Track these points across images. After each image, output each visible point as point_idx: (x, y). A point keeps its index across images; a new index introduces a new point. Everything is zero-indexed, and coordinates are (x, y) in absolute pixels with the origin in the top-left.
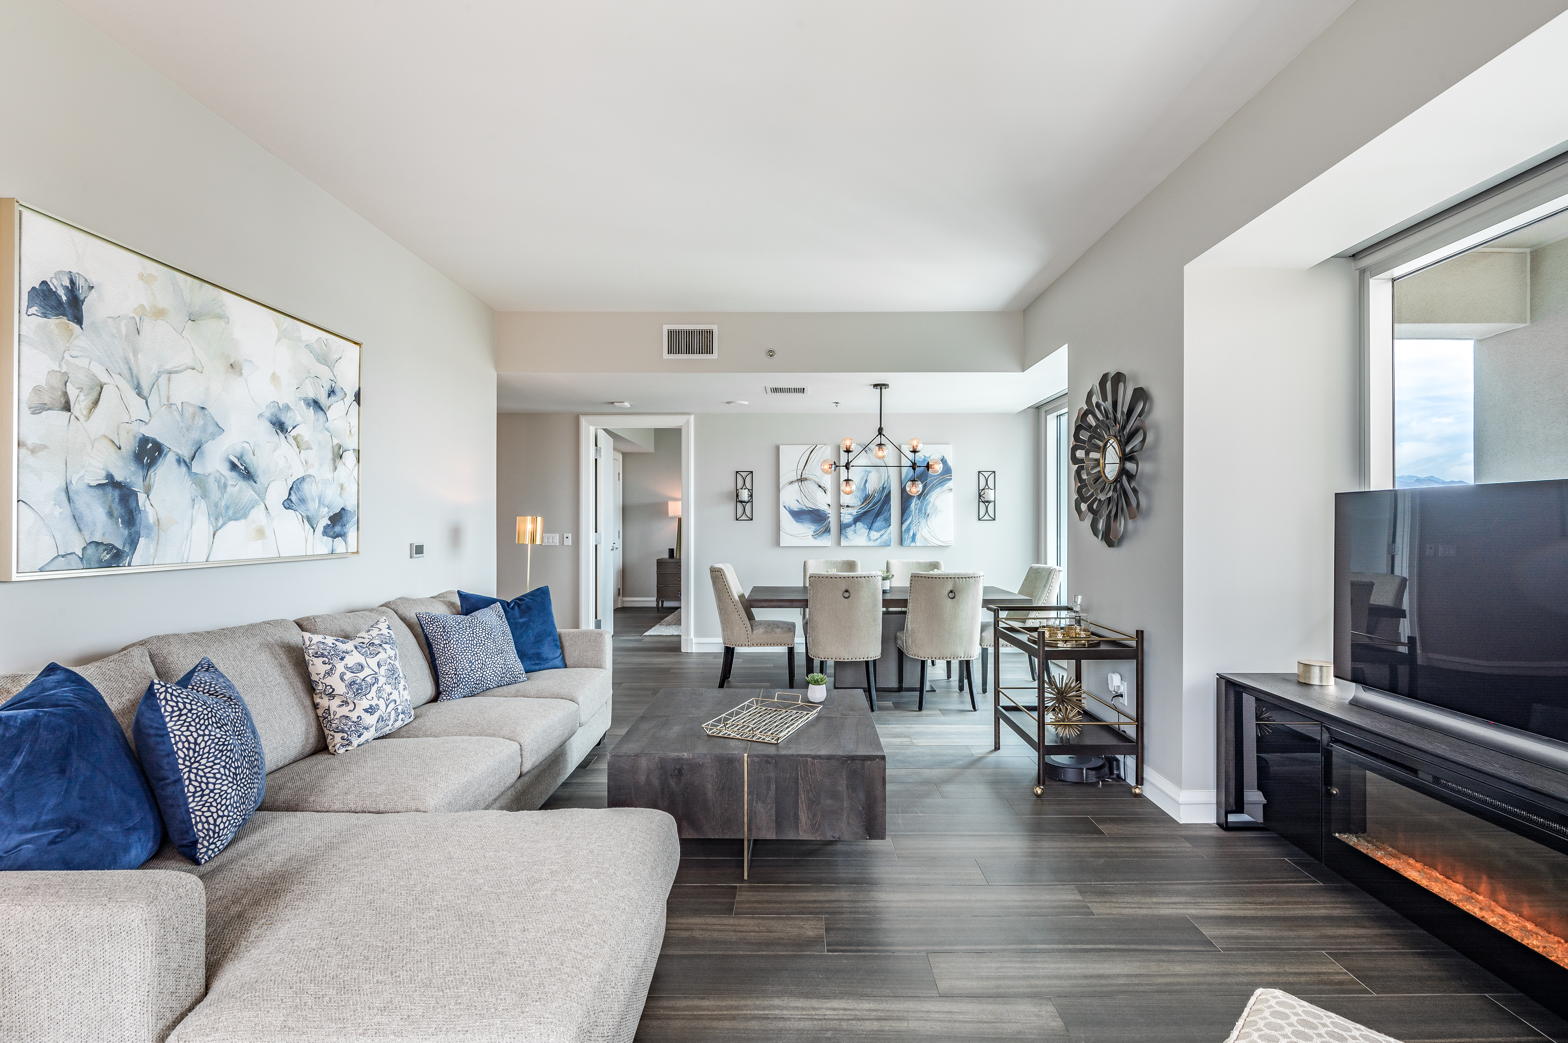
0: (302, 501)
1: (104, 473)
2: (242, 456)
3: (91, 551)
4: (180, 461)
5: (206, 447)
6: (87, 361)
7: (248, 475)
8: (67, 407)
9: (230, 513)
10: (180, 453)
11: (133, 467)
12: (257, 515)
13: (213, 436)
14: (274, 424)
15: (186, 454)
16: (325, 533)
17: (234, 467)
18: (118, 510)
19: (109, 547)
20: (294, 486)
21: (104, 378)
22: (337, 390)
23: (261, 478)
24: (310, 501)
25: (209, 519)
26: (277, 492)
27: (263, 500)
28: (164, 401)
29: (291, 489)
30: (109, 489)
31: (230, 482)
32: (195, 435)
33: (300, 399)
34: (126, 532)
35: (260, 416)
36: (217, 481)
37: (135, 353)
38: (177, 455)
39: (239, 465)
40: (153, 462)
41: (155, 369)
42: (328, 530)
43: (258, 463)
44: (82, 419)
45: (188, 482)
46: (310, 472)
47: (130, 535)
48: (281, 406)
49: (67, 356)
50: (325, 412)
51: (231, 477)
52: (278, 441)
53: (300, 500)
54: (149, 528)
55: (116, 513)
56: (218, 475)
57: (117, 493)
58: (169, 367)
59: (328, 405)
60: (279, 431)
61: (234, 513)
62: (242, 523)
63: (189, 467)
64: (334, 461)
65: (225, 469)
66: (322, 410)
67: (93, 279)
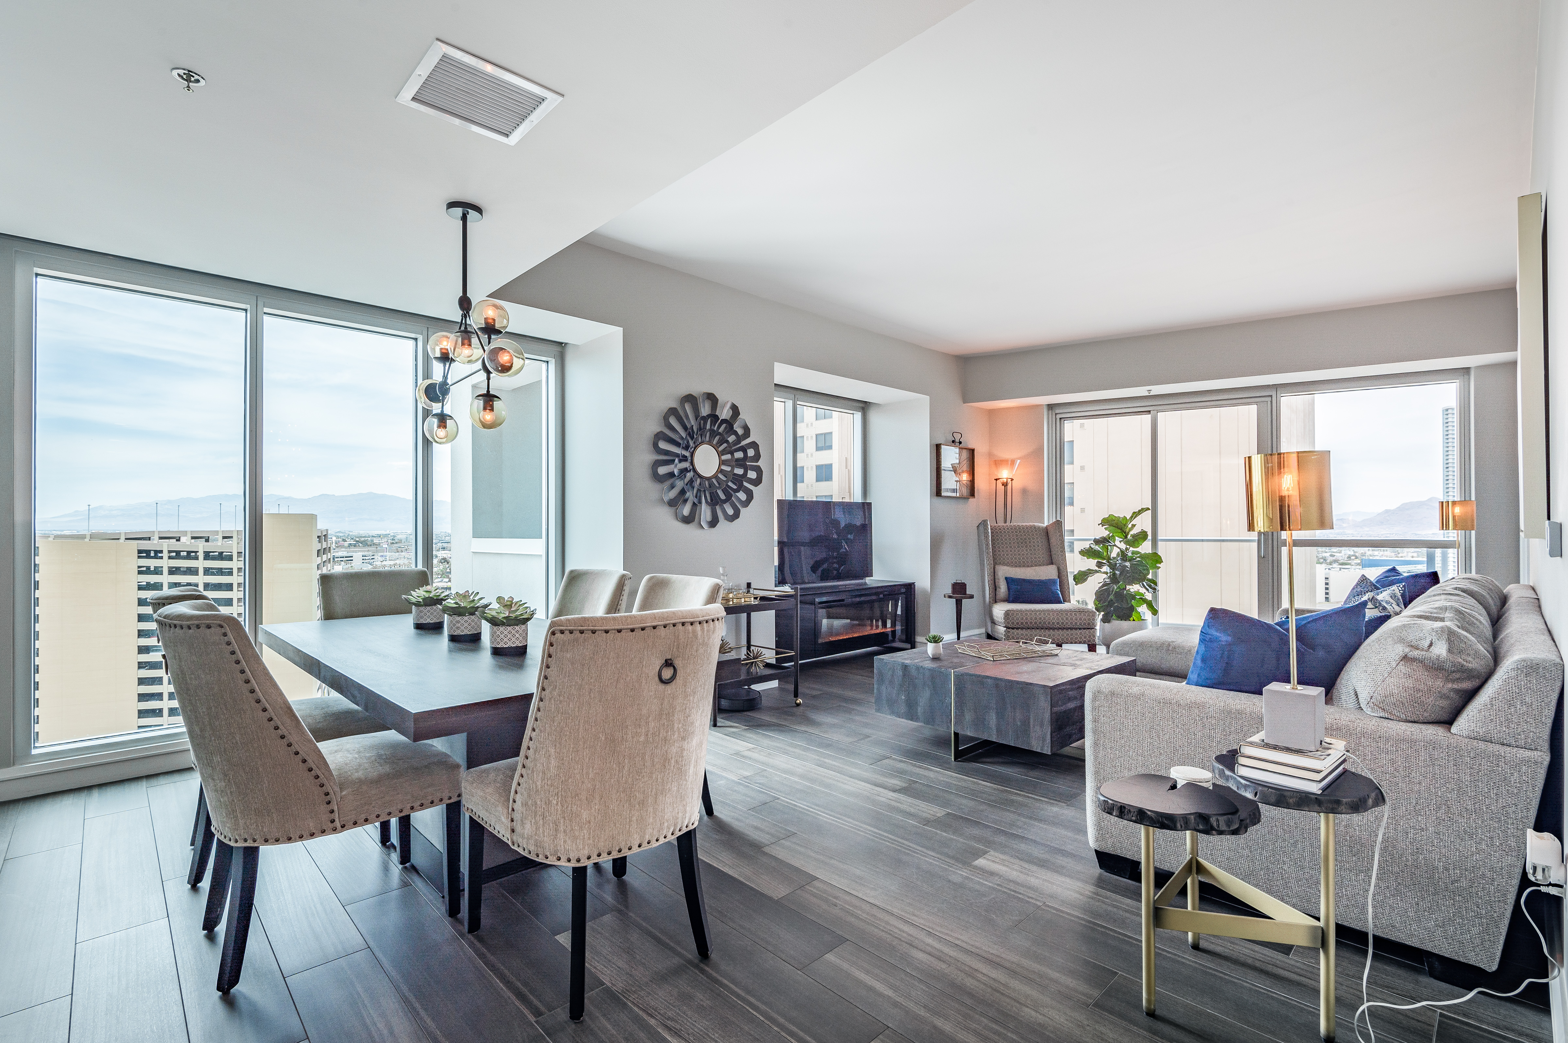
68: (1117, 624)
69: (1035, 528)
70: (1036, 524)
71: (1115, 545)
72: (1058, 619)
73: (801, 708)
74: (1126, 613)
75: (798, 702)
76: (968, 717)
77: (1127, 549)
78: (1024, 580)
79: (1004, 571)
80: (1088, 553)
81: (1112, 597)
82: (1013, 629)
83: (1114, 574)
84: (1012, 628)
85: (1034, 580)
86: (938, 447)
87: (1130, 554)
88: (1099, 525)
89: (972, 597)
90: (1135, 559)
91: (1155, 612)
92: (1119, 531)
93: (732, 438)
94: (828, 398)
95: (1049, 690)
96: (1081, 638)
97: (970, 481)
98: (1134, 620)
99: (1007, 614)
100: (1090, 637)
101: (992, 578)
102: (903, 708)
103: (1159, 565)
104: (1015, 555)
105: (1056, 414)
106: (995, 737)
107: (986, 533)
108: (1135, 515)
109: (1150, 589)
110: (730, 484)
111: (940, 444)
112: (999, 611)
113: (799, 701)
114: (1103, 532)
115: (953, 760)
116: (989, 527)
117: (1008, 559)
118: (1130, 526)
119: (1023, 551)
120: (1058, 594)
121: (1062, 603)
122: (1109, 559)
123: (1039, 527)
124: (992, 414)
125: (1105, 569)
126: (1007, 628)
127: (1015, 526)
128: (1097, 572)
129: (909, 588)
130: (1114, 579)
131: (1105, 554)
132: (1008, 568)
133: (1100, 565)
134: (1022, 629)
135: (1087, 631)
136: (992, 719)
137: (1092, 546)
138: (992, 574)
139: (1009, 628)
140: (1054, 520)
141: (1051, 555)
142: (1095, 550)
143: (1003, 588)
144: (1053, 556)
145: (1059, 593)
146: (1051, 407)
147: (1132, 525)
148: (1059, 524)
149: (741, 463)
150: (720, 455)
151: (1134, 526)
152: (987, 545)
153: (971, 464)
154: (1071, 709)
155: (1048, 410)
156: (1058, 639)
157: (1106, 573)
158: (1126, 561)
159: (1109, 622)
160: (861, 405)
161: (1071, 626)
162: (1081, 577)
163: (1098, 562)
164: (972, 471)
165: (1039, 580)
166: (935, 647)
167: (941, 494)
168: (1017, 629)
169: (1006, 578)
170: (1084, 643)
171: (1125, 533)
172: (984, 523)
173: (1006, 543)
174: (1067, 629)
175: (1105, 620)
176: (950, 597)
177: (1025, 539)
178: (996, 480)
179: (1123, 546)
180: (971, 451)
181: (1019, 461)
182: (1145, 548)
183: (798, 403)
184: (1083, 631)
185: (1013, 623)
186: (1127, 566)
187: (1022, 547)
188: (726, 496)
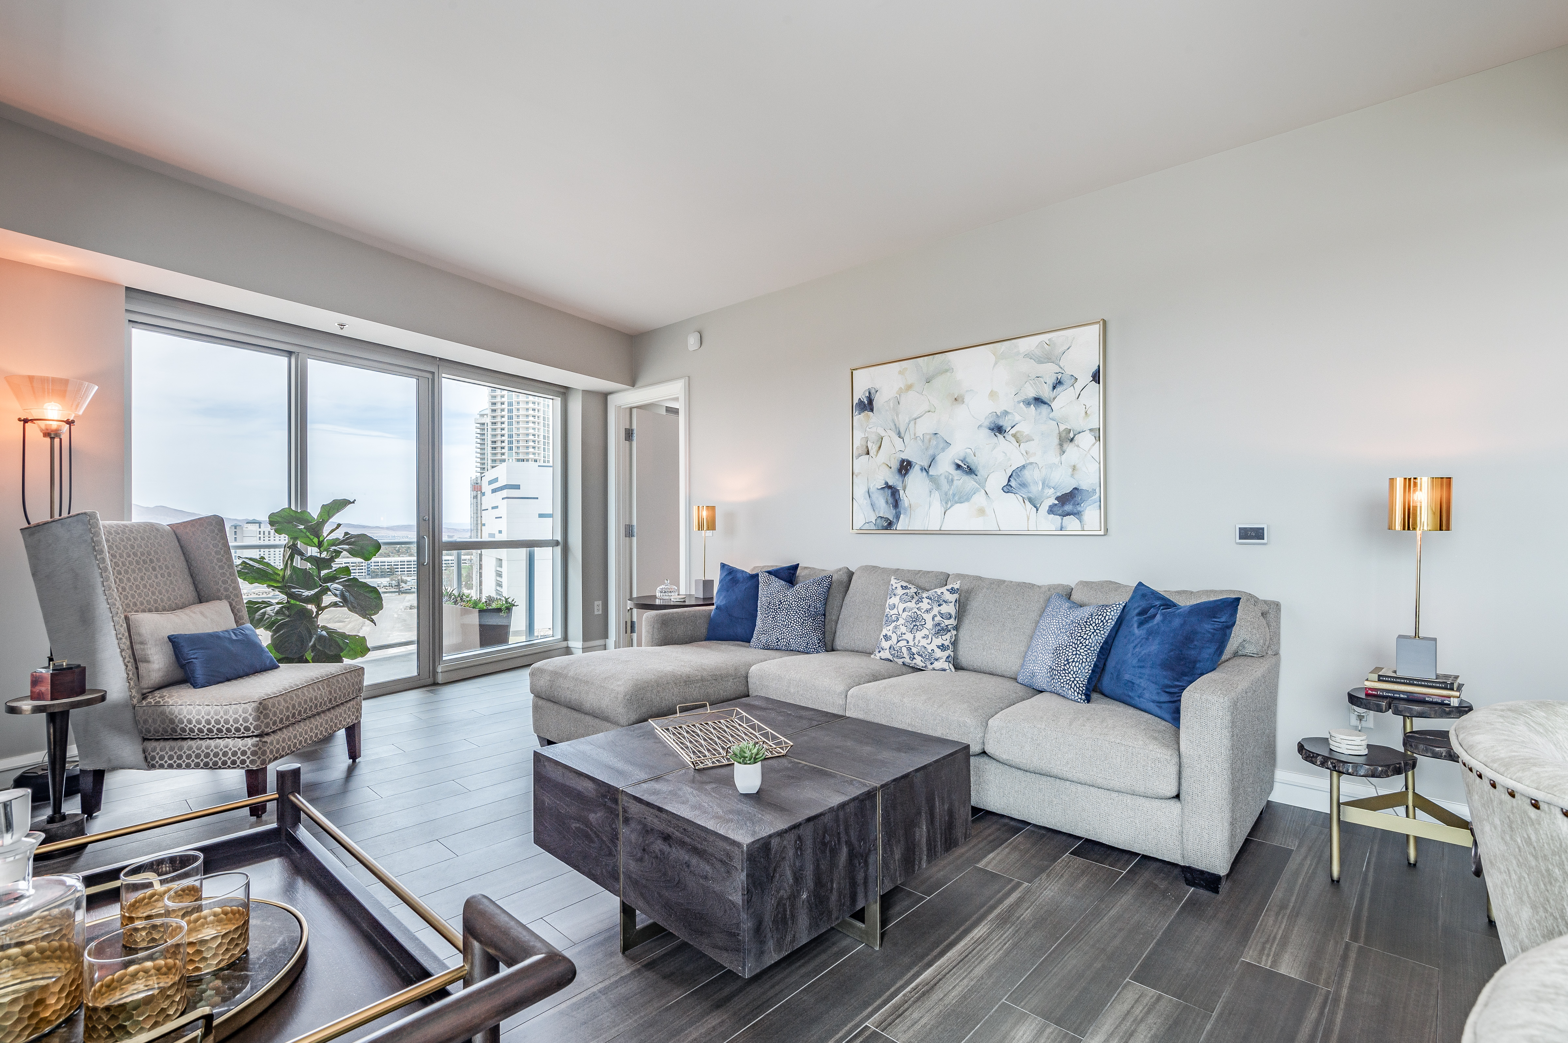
0: (1023, 485)
1: (884, 482)
2: (965, 459)
3: (879, 521)
4: (923, 469)
5: (938, 458)
6: (875, 428)
7: (970, 471)
8: (868, 453)
9: (956, 498)
10: (922, 464)
11: (897, 477)
12: (979, 499)
13: (943, 450)
14: (992, 430)
15: (926, 466)
16: (1051, 510)
17: (958, 467)
18: (890, 500)
19: (887, 519)
20: (1014, 474)
21: (883, 433)
22: (1065, 379)
23: (982, 472)
24: (1031, 484)
25: (941, 503)
26: (997, 480)
27: (983, 487)
28: (913, 437)
29: (1010, 477)
30: (886, 489)
31: (956, 478)
32: (931, 452)
33: (1019, 402)
34: (894, 512)
35: (980, 426)
36: (947, 478)
37: (897, 415)
38: (921, 466)
39: (963, 465)
40: (907, 472)
41: (907, 421)
42: (1055, 509)
43: (978, 461)
44: (874, 457)
45: (927, 481)
46: (1031, 460)
47: (896, 513)
48: (999, 414)
49: (867, 429)
50: (1048, 404)
51: (957, 474)
52: (997, 442)
53: (1020, 485)
54: (905, 509)
55: (889, 502)
56: (947, 474)
57: (890, 491)
58: (915, 416)
59: (1052, 397)
60: (997, 434)
61: (960, 498)
62: (965, 505)
63: (927, 472)
64: (1061, 445)
65: (952, 470)
66: (1045, 403)
67: (877, 387)
69: (151, 529)
101: (129, 642)
107: (98, 543)
123: (158, 527)
138: (127, 634)
141: (197, 583)
143: (157, 664)
152: (105, 569)
169: (172, 638)
171: (318, 538)
177: (149, 553)
178: (26, 421)
187: (147, 570)
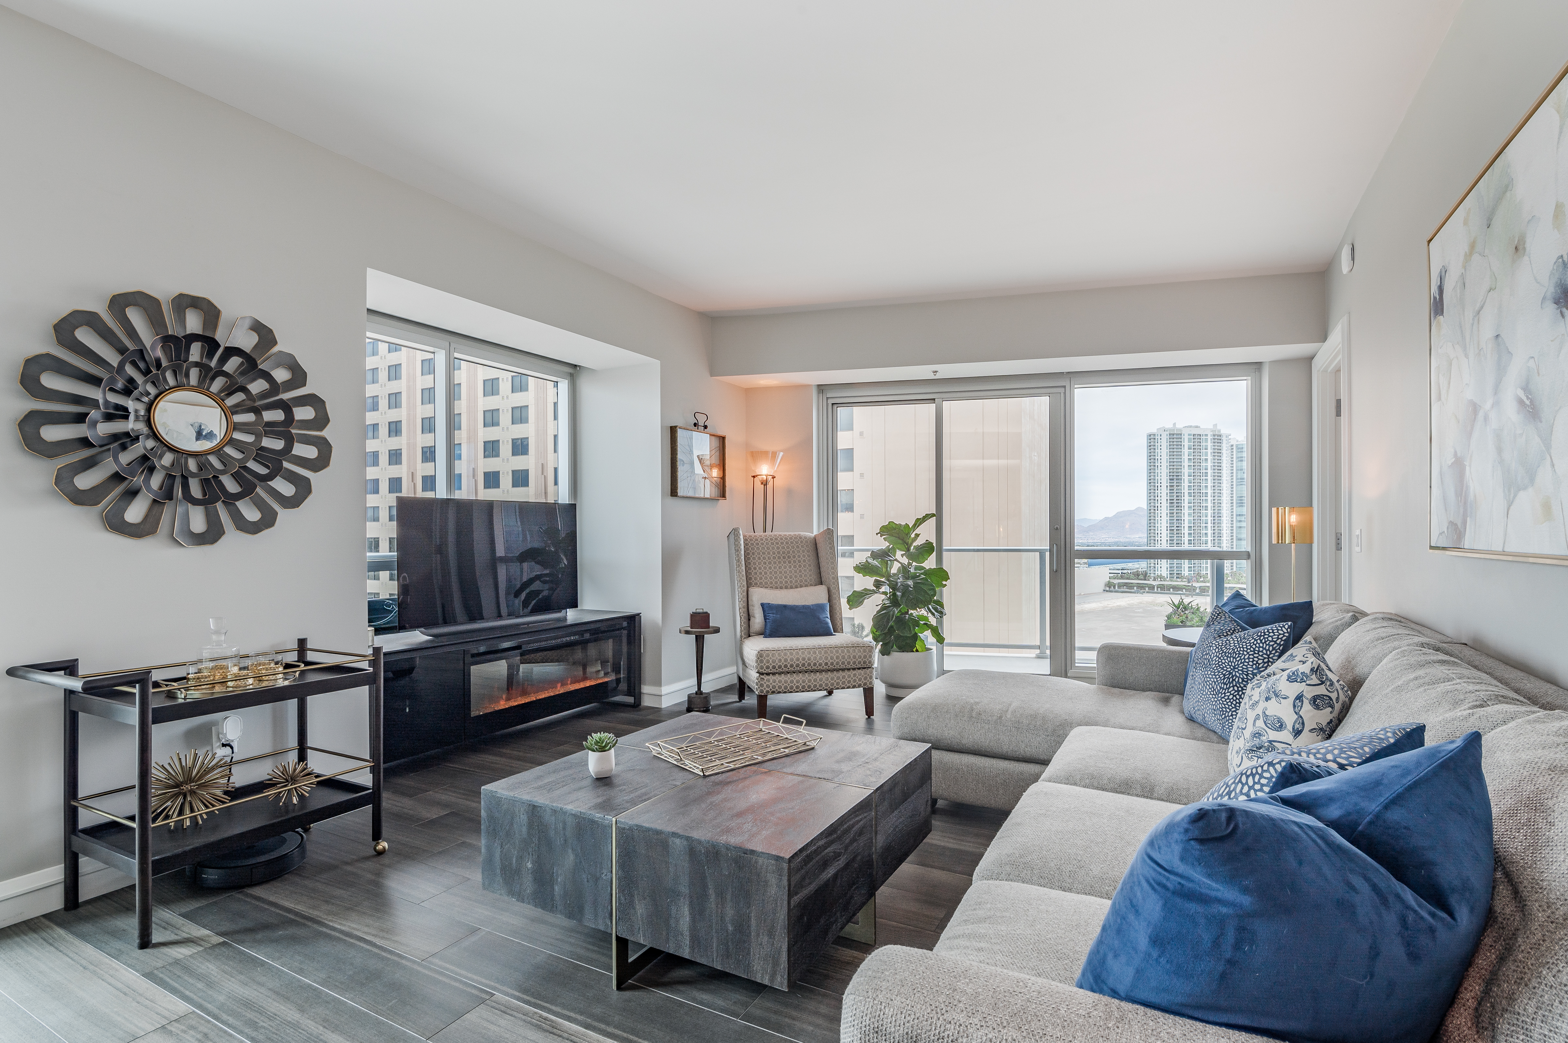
1: (1453, 451)
68: (898, 657)
69: (800, 538)
70: (802, 533)
71: (896, 560)
72: (826, 658)
73: (385, 860)
74: (908, 644)
75: (380, 847)
76: (641, 909)
77: (909, 564)
78: (785, 606)
79: (761, 595)
80: (864, 569)
81: (891, 623)
82: (768, 674)
83: (894, 595)
84: (766, 674)
85: (797, 606)
86: (673, 430)
87: (912, 570)
88: (877, 534)
89: (717, 630)
90: (919, 576)
91: (940, 640)
92: (901, 541)
93: (257, 386)
94: (513, 354)
95: (785, 866)
96: (855, 681)
97: (721, 478)
98: (917, 651)
99: (760, 655)
100: (866, 678)
101: (745, 604)
102: (528, 884)
103: (944, 583)
104: (776, 573)
105: (827, 398)
106: (687, 950)
107: (737, 545)
108: (919, 522)
109: (936, 613)
110: (252, 465)
111: (676, 427)
112: (753, 647)
113: (383, 845)
114: (882, 544)
115: (614, 987)
116: (742, 537)
117: (766, 578)
118: (913, 536)
119: (785, 567)
120: (827, 623)
121: (832, 635)
122: (888, 576)
123: (805, 538)
124: (749, 392)
125: (885, 588)
126: (761, 674)
127: (776, 536)
128: (874, 592)
129: (633, 620)
130: (894, 601)
131: (884, 570)
132: (766, 590)
133: (878, 584)
134: (780, 673)
135: (862, 672)
136: (684, 916)
137: (869, 560)
138: (745, 599)
139: (762, 674)
140: (825, 528)
141: (820, 573)
142: (872, 565)
143: (758, 619)
144: (823, 574)
145: (829, 621)
146: (822, 388)
147: (916, 534)
148: (830, 534)
149: (282, 430)
150: (229, 413)
151: (917, 535)
152: (739, 561)
153: (721, 456)
154: (828, 880)
155: (819, 393)
156: (827, 685)
157: (885, 593)
158: (907, 578)
159: (888, 654)
160: (570, 370)
161: (843, 666)
162: (856, 599)
163: (876, 581)
164: (722, 465)
165: (803, 606)
166: (599, 760)
167: (677, 492)
168: (774, 674)
169: (762, 605)
170: (859, 686)
171: (907, 544)
172: (735, 531)
173: (764, 558)
174: (838, 670)
175: (885, 652)
176: (687, 632)
177: (789, 552)
178: (754, 477)
179: (905, 561)
180: (721, 439)
181: (782, 454)
182: (930, 563)
183: (456, 355)
184: (857, 672)
185: (768, 667)
186: (909, 586)
187: (785, 562)
188: (241, 487)
